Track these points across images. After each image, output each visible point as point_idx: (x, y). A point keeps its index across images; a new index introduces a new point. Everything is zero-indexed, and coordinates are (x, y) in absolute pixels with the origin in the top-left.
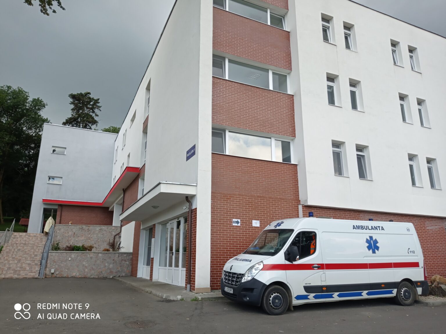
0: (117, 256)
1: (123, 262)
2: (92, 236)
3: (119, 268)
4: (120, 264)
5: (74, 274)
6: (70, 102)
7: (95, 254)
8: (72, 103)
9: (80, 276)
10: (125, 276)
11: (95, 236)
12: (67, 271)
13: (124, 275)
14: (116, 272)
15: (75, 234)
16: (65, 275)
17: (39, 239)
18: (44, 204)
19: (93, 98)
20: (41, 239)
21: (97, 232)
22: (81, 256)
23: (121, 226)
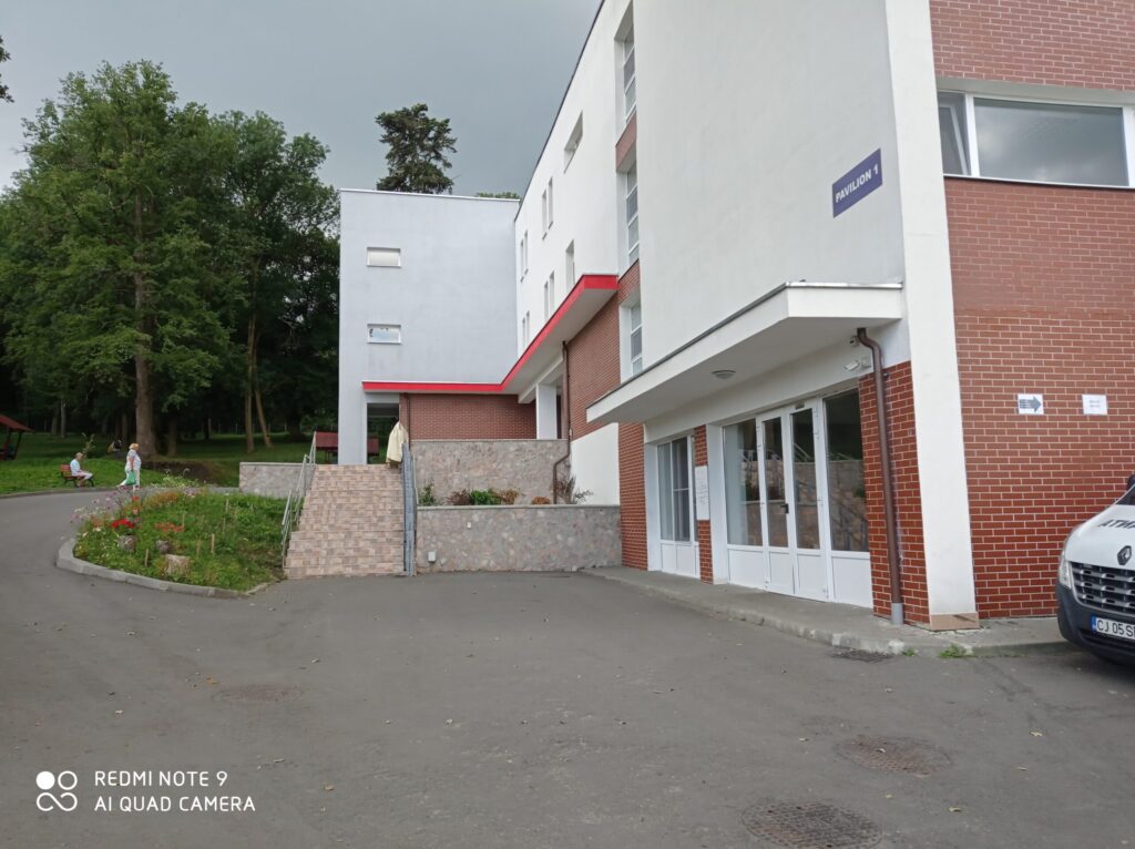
0: (583, 515)
1: (600, 531)
2: (500, 467)
3: (592, 546)
4: (594, 535)
5: (484, 563)
6: (381, 138)
7: (529, 512)
8: (386, 140)
9: (499, 568)
10: (609, 567)
11: (508, 465)
12: (466, 555)
13: (605, 563)
14: (585, 557)
15: (462, 462)
16: (462, 567)
17: (377, 478)
18: (367, 393)
19: (434, 120)
20: (383, 478)
21: (511, 456)
22: (496, 519)
23: (569, 439)
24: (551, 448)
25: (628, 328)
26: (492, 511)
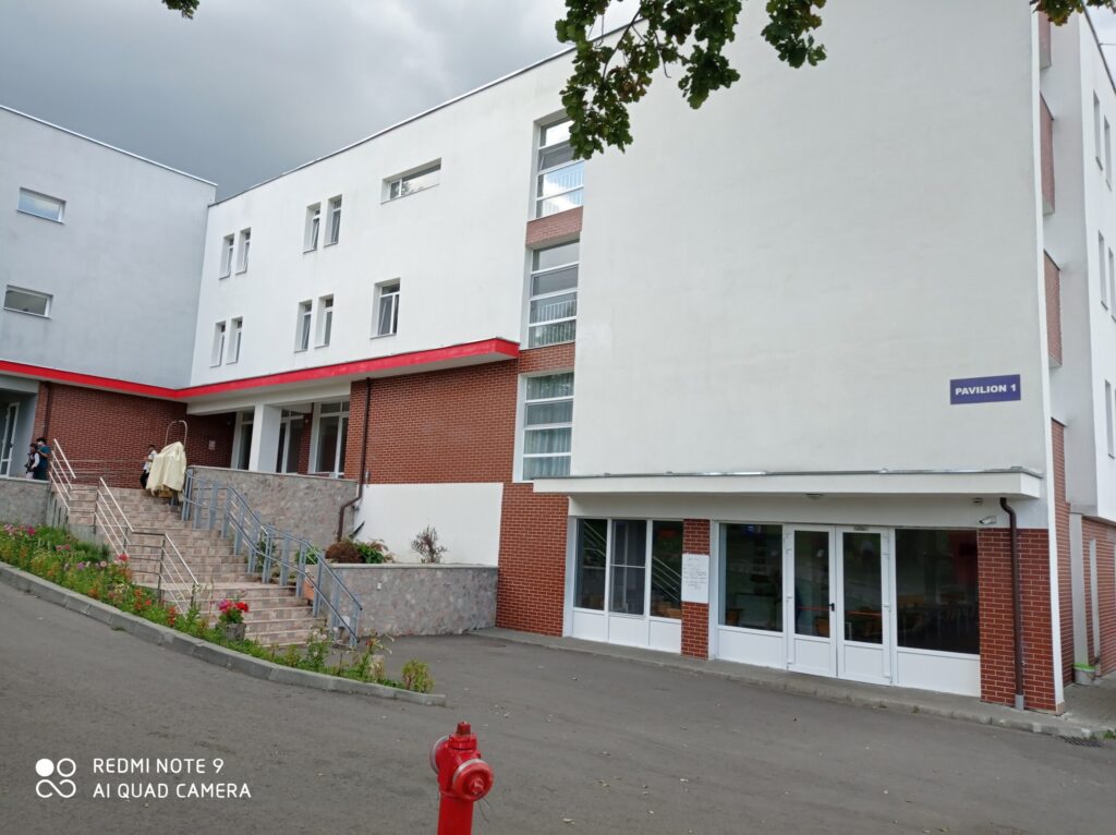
1: (482, 592)
2: (288, 505)
3: (475, 608)
5: (389, 627)
10: (486, 628)
11: (297, 504)
12: (372, 618)
13: (483, 624)
14: (469, 619)
16: (369, 632)
22: (402, 579)
23: (362, 482)
24: (339, 489)
25: (523, 396)
26: (401, 571)
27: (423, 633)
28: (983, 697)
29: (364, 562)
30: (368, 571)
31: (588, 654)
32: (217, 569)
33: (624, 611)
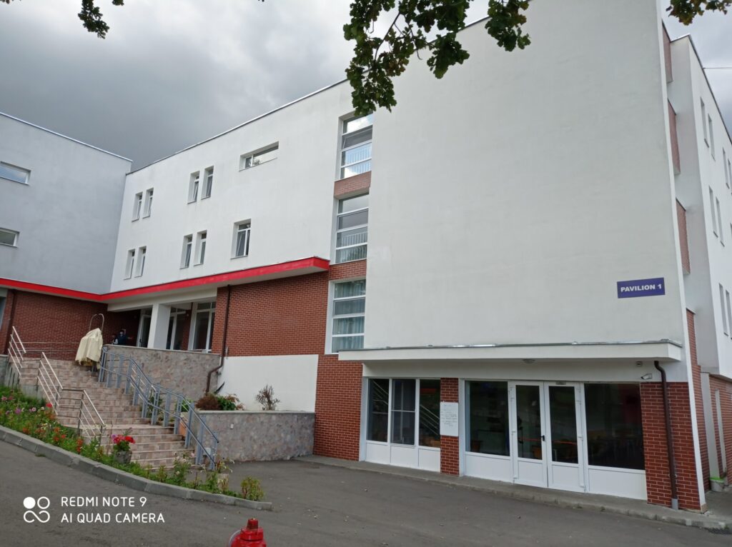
0: (296, 420)
1: (304, 430)
2: (172, 372)
3: (299, 441)
4: (300, 433)
5: (237, 456)
7: (267, 416)
9: (246, 459)
10: (306, 455)
11: (178, 370)
12: (227, 449)
13: (304, 453)
14: (295, 450)
15: (145, 366)
16: (224, 458)
21: (181, 364)
22: (248, 421)
23: (224, 355)
24: (208, 360)
25: (332, 296)
26: (247, 416)
27: (263, 459)
28: (649, 500)
29: (222, 409)
30: (224, 416)
31: (376, 473)
32: (120, 415)
33: (401, 443)
